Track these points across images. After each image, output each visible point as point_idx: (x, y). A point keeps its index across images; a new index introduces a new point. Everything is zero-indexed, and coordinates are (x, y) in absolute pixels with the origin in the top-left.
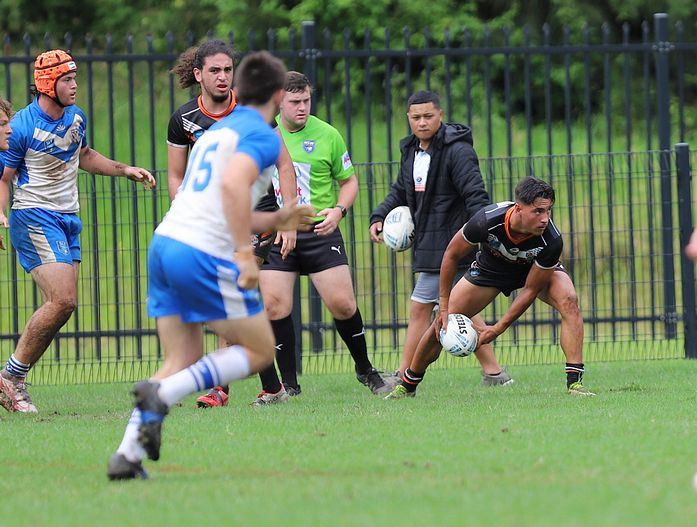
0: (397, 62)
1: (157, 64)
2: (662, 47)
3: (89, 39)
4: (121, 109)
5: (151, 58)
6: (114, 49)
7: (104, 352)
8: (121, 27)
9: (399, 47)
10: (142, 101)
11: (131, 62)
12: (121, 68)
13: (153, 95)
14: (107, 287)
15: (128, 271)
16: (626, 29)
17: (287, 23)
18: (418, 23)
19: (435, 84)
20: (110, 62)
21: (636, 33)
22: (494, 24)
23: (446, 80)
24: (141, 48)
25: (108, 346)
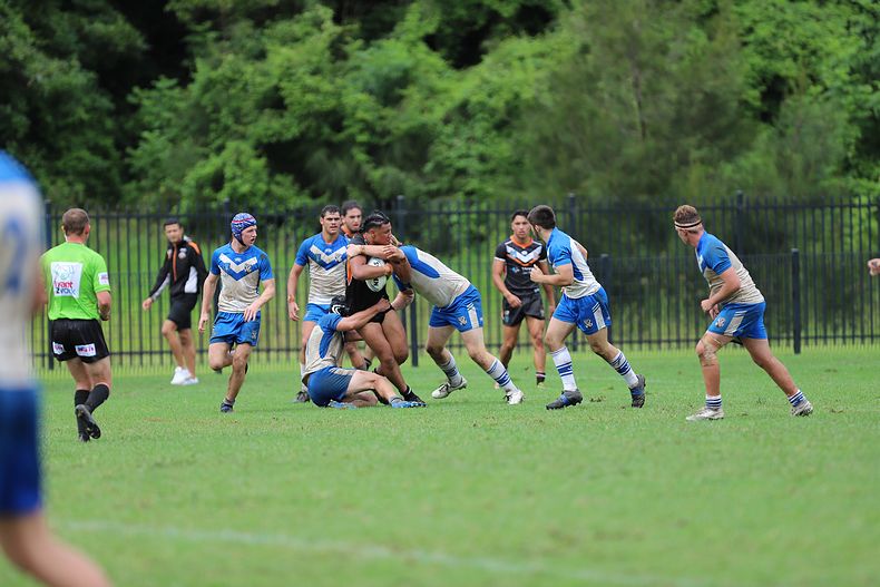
0: (270, 219)
1: (151, 219)
2: (402, 213)
3: (118, 206)
4: (134, 242)
5: (149, 217)
6: (129, 212)
7: (124, 362)
8: (134, 201)
9: (271, 212)
10: (144, 237)
11: (139, 219)
12: (133, 222)
13: (149, 235)
14: (125, 330)
15: (136, 322)
16: (383, 204)
17: (216, 200)
18: (281, 200)
19: (289, 230)
20: (129, 218)
21: (389, 206)
22: (319, 201)
23: (295, 228)
24: (143, 212)
25: (126, 359)
